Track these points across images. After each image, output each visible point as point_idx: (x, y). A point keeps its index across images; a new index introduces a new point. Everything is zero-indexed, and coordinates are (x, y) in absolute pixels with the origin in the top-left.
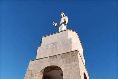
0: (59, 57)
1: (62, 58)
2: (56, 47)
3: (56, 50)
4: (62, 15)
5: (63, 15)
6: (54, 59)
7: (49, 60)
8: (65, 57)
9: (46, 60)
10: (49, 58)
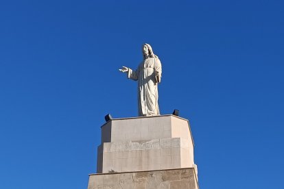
0: (158, 177)
1: (164, 179)
2: (148, 151)
3: (148, 157)
4: (147, 52)
5: (150, 53)
6: (146, 179)
7: (136, 180)
8: (168, 179)
9: (130, 179)
10: (134, 174)
